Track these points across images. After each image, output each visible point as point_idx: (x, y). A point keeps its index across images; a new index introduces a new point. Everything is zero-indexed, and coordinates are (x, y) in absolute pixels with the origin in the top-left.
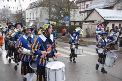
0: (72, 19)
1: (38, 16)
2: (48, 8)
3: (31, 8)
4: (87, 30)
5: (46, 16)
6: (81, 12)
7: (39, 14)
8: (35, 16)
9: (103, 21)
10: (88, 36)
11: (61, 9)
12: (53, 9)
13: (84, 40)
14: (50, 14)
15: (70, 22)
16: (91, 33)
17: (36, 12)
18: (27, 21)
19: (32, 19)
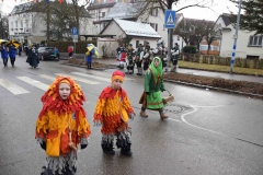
0: (82, 32)
1: (30, 27)
2: (45, 15)
3: (18, 13)
4: (103, 48)
5: (42, 26)
6: (94, 23)
7: (30, 22)
8: (24, 26)
9: (124, 36)
10: (105, 57)
11: (66, 17)
12: (53, 17)
13: (100, 62)
14: (48, 24)
15: (79, 36)
16: (109, 52)
17: (27, 21)
18: (11, 33)
19: (20, 31)
